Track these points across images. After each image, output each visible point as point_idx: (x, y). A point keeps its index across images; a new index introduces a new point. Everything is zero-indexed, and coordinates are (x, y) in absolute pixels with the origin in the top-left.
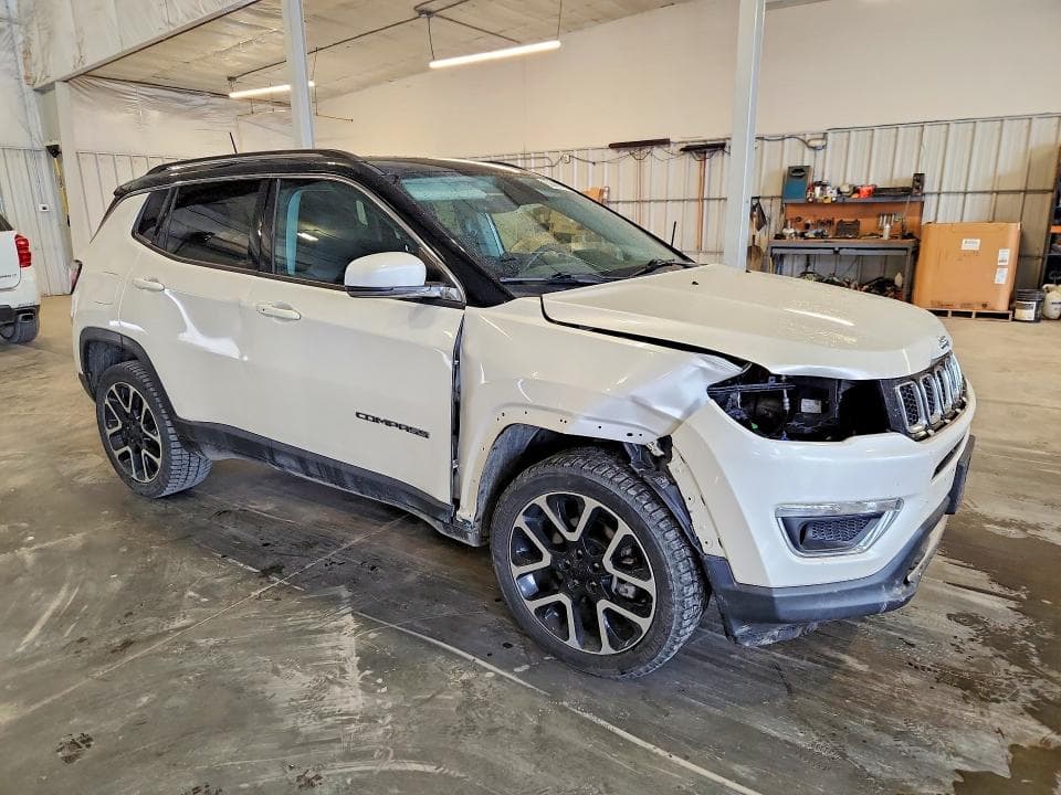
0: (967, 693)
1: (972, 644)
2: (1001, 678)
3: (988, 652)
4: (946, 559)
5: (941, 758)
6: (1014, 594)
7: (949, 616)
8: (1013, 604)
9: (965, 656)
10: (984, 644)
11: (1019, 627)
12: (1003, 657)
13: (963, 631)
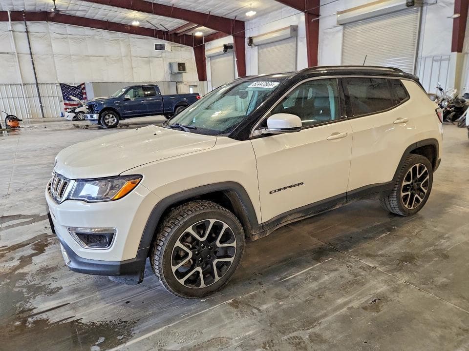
0: (47, 268)
1: (50, 282)
2: (37, 278)
3: (43, 283)
4: (75, 319)
5: (50, 252)
6: (35, 318)
7: (61, 288)
8: (35, 311)
9: (51, 278)
10: (45, 285)
11: (31, 300)
12: (37, 284)
13: (54, 285)
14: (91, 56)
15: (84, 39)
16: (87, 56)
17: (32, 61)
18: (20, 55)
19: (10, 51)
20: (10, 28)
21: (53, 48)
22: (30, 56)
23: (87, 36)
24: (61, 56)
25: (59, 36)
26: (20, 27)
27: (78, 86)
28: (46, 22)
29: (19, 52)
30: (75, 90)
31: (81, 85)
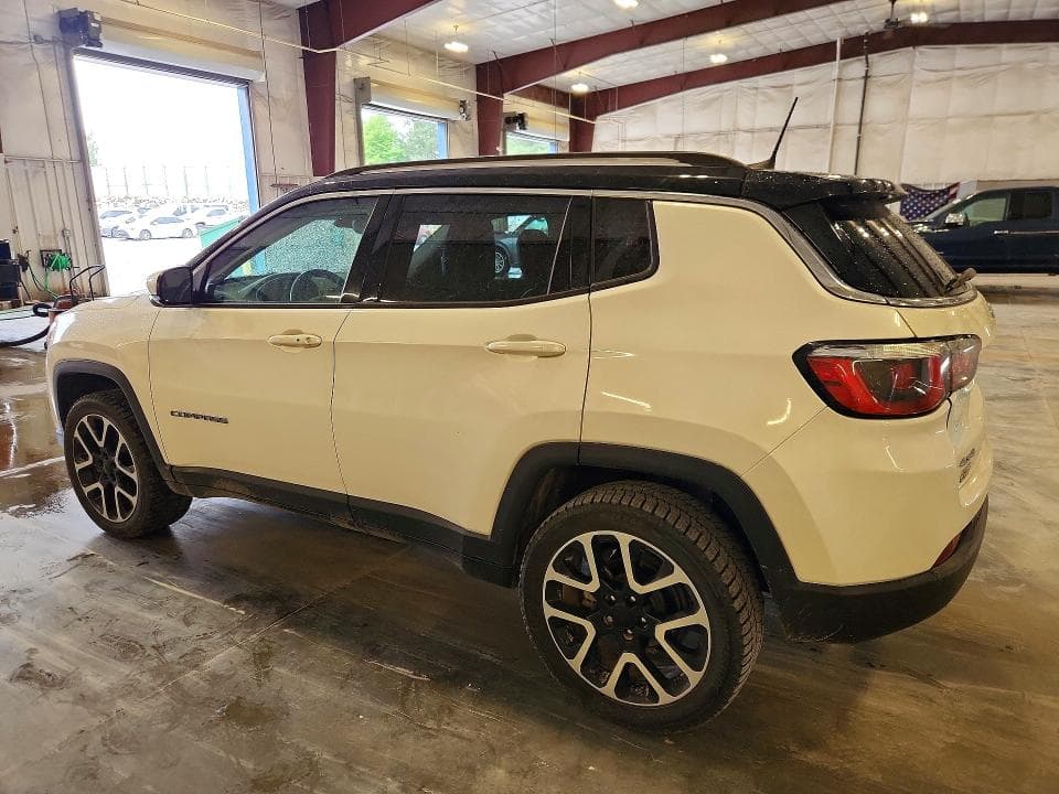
14: (999, 115)
15: (993, 74)
16: (987, 116)
17: (859, 139)
18: (839, 127)
19: (822, 122)
20: (835, 74)
21: (911, 105)
22: (857, 128)
23: (1004, 67)
24: (923, 122)
25: (932, 76)
26: (856, 67)
27: (942, 191)
28: (911, 48)
29: (840, 121)
30: (932, 199)
31: (949, 189)
